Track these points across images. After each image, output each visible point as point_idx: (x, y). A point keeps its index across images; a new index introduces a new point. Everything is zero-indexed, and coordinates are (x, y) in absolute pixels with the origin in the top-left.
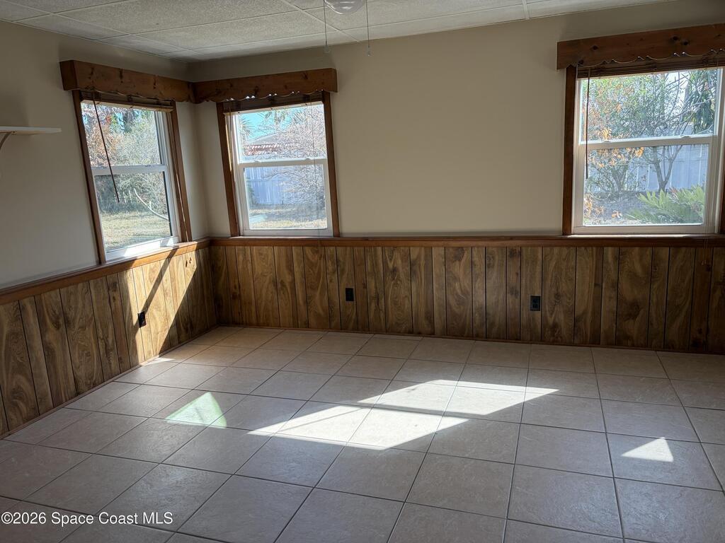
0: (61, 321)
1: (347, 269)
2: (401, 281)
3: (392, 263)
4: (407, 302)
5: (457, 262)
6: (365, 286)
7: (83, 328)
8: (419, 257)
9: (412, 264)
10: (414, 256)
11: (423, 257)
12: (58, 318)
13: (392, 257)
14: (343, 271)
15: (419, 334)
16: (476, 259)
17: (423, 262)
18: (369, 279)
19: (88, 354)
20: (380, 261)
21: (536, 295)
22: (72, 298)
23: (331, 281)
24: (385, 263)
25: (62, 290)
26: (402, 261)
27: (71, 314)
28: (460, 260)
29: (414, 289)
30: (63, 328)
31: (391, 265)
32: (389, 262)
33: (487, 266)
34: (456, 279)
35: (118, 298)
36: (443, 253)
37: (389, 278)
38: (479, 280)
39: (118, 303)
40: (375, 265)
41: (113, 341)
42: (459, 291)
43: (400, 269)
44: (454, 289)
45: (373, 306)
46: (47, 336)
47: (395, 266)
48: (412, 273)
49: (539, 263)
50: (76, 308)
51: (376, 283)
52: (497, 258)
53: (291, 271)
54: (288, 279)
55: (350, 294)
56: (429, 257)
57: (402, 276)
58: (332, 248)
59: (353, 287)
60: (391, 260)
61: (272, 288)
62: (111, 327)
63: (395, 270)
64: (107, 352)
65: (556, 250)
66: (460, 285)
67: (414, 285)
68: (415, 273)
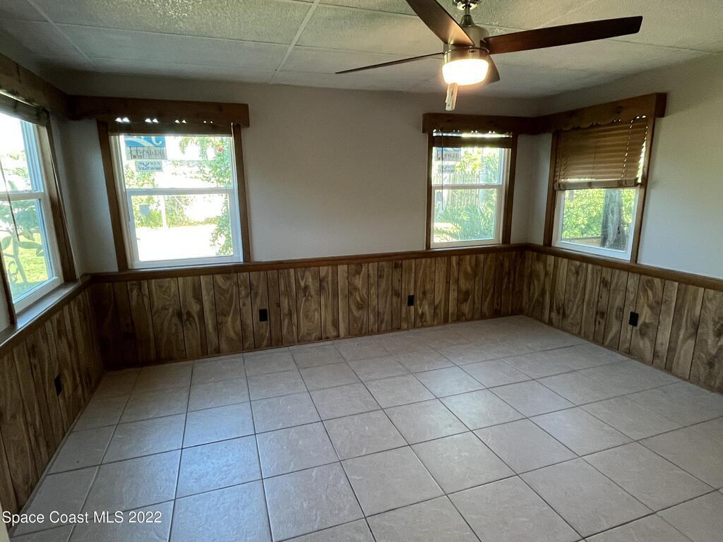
1: (260, 291)
2: (311, 297)
3: (304, 280)
4: (317, 314)
5: (358, 276)
6: (278, 305)
8: (327, 273)
9: (321, 281)
10: (323, 274)
11: (330, 275)
13: (304, 276)
14: (256, 294)
15: (327, 339)
16: (371, 272)
17: (330, 279)
18: (282, 298)
20: (293, 281)
21: (412, 294)
23: (244, 305)
24: (297, 281)
26: (313, 279)
28: (359, 274)
29: (323, 302)
31: (302, 284)
32: (301, 281)
33: (380, 276)
34: (356, 289)
36: (346, 269)
37: (301, 294)
38: (373, 288)
40: (288, 285)
42: (359, 299)
43: (312, 287)
44: (355, 298)
45: (286, 322)
47: (307, 283)
48: (321, 289)
49: (413, 271)
51: (289, 302)
52: (386, 270)
53: (199, 299)
54: (195, 308)
55: (263, 315)
56: (335, 274)
57: (313, 293)
58: (245, 274)
59: (267, 308)
60: (302, 279)
61: (175, 320)
63: (306, 287)
65: (424, 260)
66: (359, 293)
67: (322, 298)
68: (324, 288)
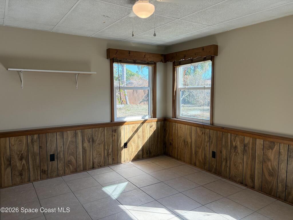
0: (91, 140)
1: (214, 141)
2: (238, 154)
3: (235, 143)
4: (241, 165)
5: (270, 150)
6: (221, 152)
7: (99, 144)
8: (249, 143)
9: (245, 146)
10: (246, 141)
11: (251, 143)
12: (90, 139)
13: (235, 140)
14: (212, 142)
15: (246, 185)
16: (282, 151)
17: (251, 146)
18: (223, 149)
19: (100, 154)
20: (229, 141)
22: (97, 133)
23: (206, 146)
24: (231, 142)
25: (93, 129)
26: (240, 143)
27: (95, 138)
28: (272, 149)
29: (245, 160)
30: (91, 143)
31: (234, 144)
32: (233, 142)
33: (289, 156)
34: (269, 160)
35: (116, 135)
36: (262, 143)
37: (233, 150)
38: (283, 164)
39: (116, 137)
40: (226, 142)
41: (111, 151)
42: (270, 168)
43: (239, 147)
44: (268, 165)
45: (224, 163)
46: (84, 145)
47: (236, 145)
48: (245, 151)
50: (98, 136)
51: (226, 152)
53: (191, 138)
54: (189, 140)
55: (214, 154)
56: (254, 144)
57: (239, 151)
58: (208, 130)
59: (216, 151)
60: (234, 141)
61: (183, 143)
62: (111, 146)
63: (236, 147)
64: (108, 155)
66: (271, 164)
67: (245, 157)
68: (246, 151)
